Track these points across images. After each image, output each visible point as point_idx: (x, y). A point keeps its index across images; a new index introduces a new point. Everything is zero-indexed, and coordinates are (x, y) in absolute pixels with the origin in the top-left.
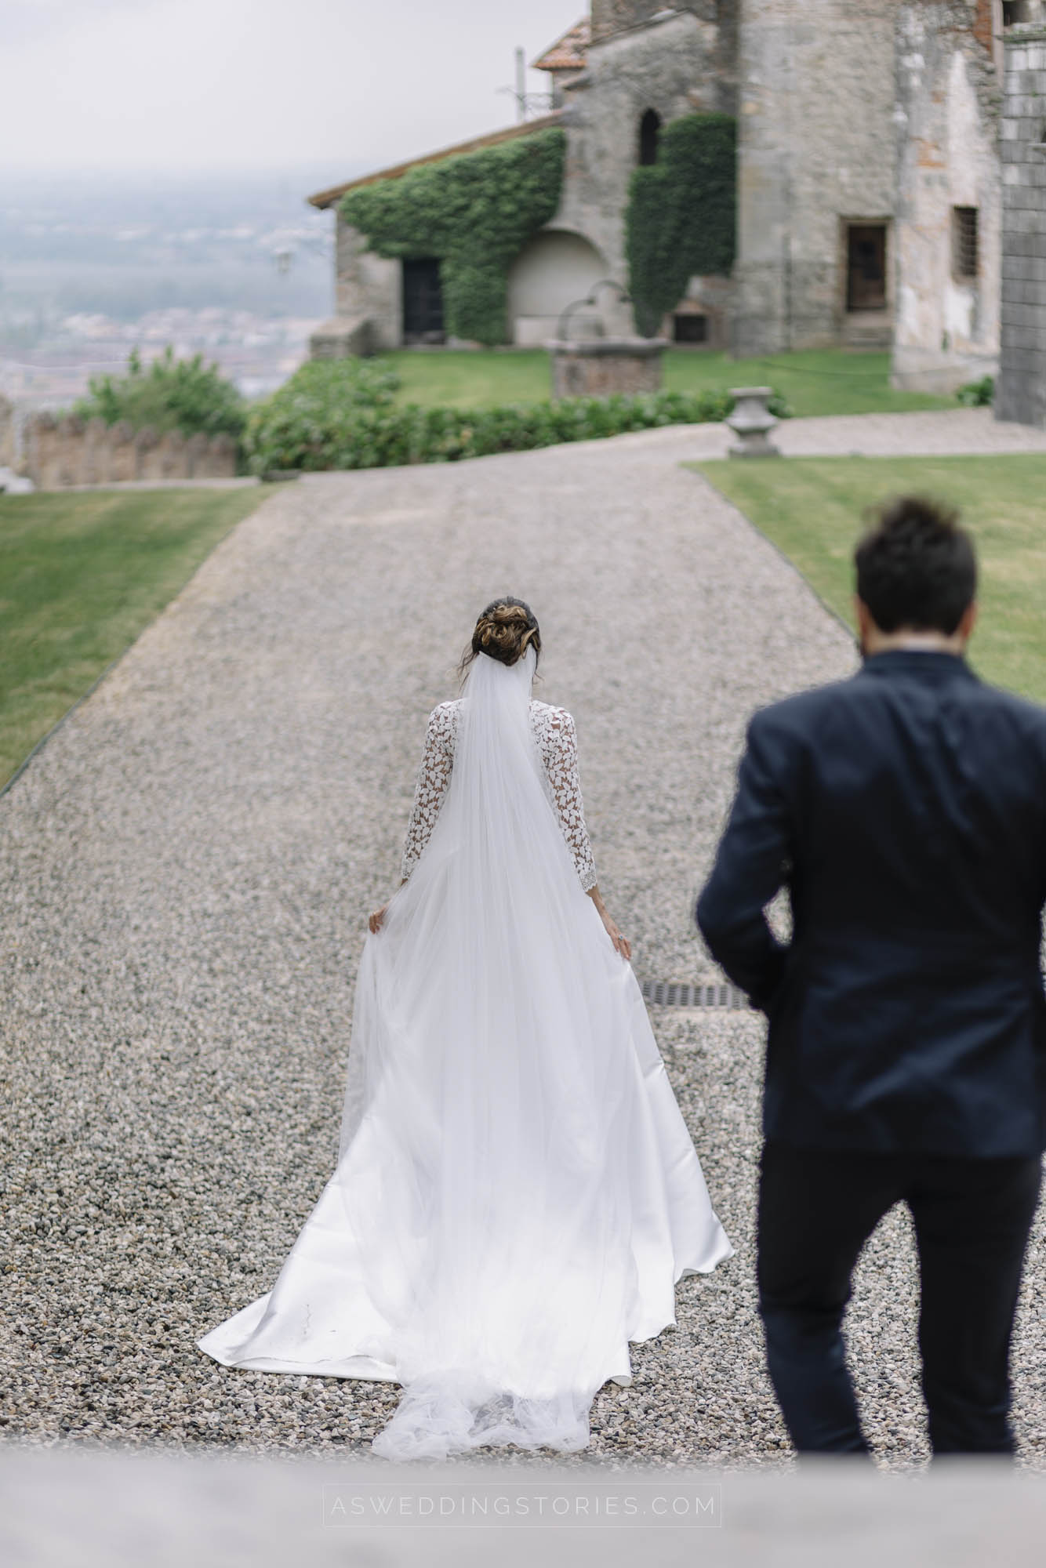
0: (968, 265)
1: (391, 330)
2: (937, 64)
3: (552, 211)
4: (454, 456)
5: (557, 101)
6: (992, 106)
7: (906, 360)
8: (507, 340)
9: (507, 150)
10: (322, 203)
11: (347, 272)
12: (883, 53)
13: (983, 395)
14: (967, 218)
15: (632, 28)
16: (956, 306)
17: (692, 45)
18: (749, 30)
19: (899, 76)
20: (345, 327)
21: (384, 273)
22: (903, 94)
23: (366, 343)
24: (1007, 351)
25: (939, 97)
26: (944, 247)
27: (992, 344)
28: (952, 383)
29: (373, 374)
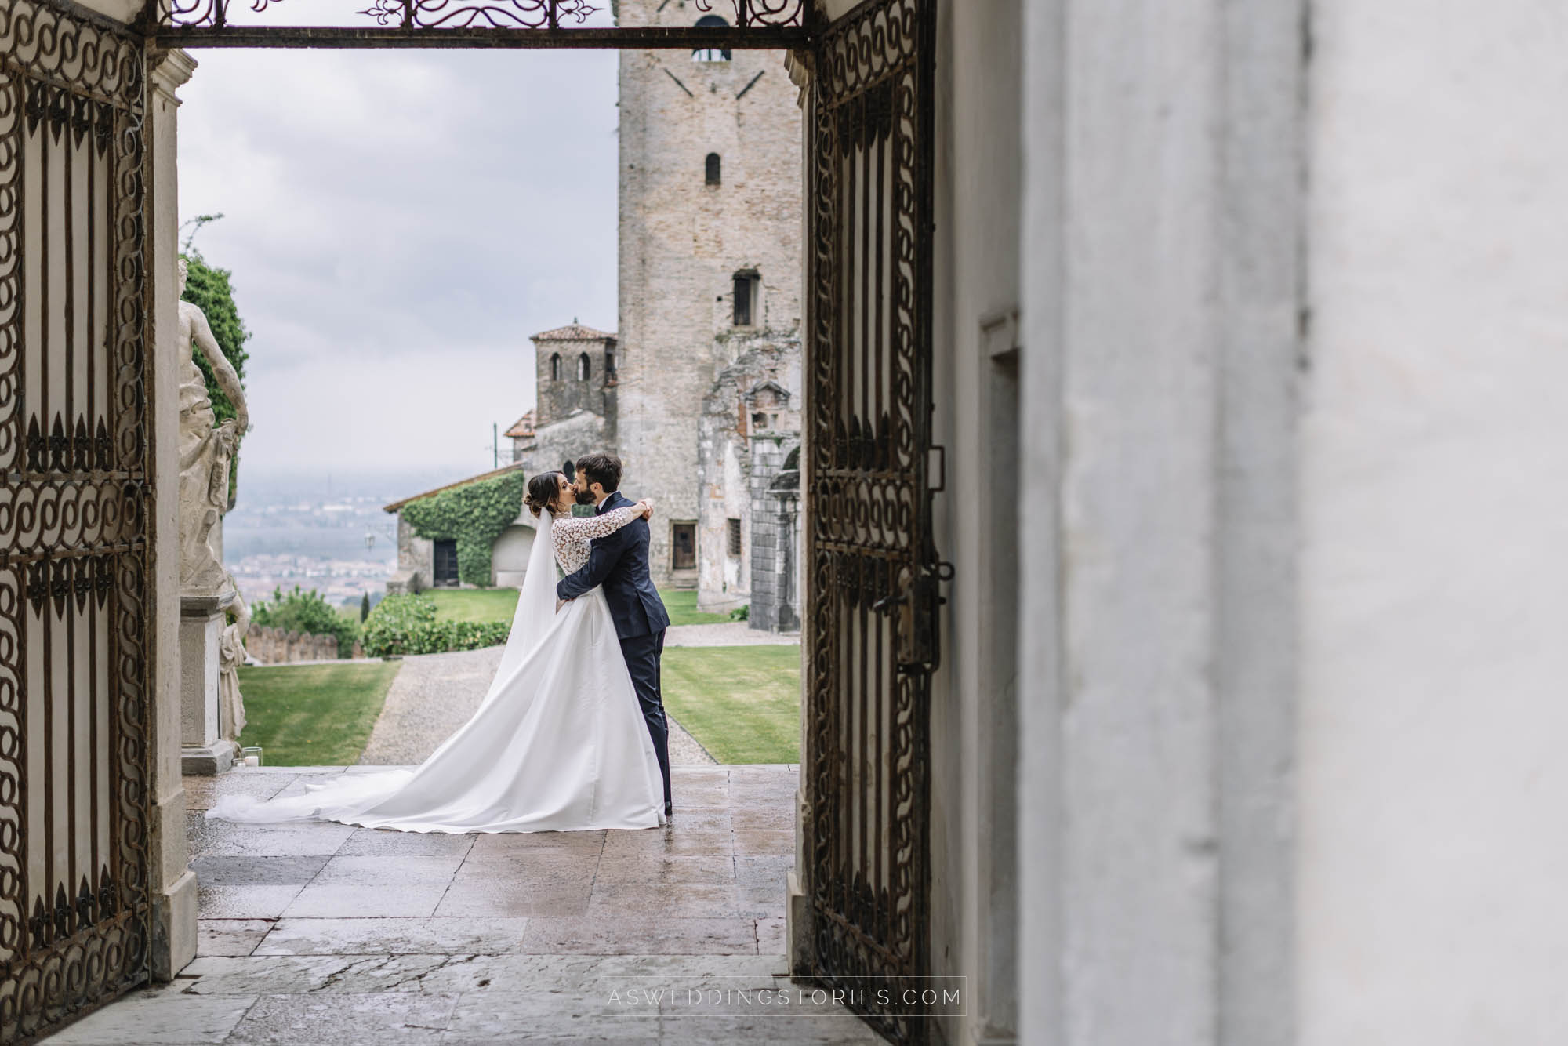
0: (736, 549)
1: (428, 579)
2: (719, 446)
3: (516, 515)
4: (472, 647)
5: (517, 456)
6: (747, 469)
7: (705, 597)
8: (491, 584)
9: (493, 482)
10: (391, 510)
11: (403, 546)
12: (692, 435)
13: (744, 616)
14: (735, 524)
15: (559, 419)
16: (730, 568)
17: (591, 428)
18: (622, 423)
19: (701, 452)
20: (406, 578)
21: (424, 548)
22: (701, 461)
23: (416, 587)
24: (754, 593)
25: (720, 463)
26: (724, 539)
27: (748, 590)
28: (728, 608)
29: (422, 603)
